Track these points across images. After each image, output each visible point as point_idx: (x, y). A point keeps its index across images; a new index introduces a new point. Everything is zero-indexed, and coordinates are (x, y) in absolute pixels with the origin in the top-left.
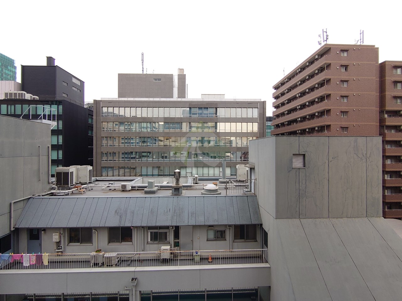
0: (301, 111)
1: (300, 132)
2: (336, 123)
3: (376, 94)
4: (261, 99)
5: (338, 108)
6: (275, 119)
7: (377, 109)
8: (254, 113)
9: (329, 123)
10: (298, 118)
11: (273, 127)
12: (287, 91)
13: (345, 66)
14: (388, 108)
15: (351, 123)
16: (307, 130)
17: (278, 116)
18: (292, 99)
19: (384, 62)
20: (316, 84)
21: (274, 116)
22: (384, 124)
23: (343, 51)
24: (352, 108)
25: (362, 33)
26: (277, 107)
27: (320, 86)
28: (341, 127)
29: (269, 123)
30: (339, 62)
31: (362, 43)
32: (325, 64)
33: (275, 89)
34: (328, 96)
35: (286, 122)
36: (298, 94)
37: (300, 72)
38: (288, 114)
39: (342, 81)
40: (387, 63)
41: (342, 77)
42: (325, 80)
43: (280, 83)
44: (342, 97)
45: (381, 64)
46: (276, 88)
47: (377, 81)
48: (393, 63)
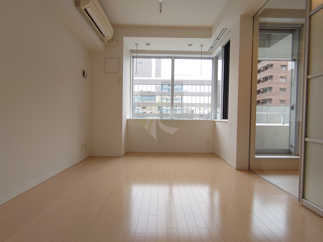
2: (276, 97)
5: (278, 86)
9: (270, 97)
20: (262, 68)
27: (265, 69)
28: (280, 101)
34: (271, 77)
39: (281, 66)
42: (268, 65)
44: (282, 77)
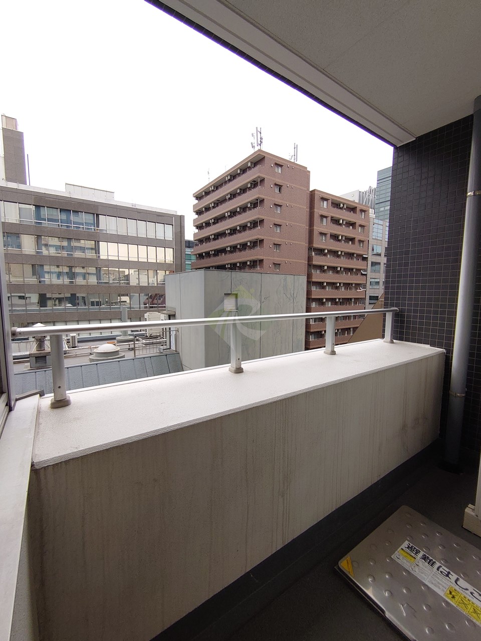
0: (231, 237)
1: (229, 266)
2: (269, 258)
3: (306, 227)
4: (176, 211)
5: (271, 238)
6: (197, 245)
7: (306, 245)
8: (167, 232)
9: (261, 258)
10: (227, 247)
11: (194, 257)
12: (213, 205)
13: (280, 185)
14: (315, 245)
15: (283, 259)
16: (238, 265)
17: (201, 241)
18: (219, 219)
19: (314, 190)
20: (248, 203)
21: (195, 240)
22: (311, 262)
23: (277, 165)
24: (285, 240)
25: (296, 148)
26: (199, 227)
27: (253, 206)
28: (274, 264)
29: (188, 251)
30: (273, 179)
31: (295, 160)
32: (259, 177)
33: (197, 199)
34: (262, 222)
35: (212, 251)
36: (227, 212)
37: (230, 180)
38: (214, 239)
39: (275, 204)
40: (316, 192)
41: (276, 200)
42: (258, 200)
43: (203, 191)
44: (276, 225)
45: (312, 191)
46: (199, 197)
47: (307, 211)
48: (321, 194)
